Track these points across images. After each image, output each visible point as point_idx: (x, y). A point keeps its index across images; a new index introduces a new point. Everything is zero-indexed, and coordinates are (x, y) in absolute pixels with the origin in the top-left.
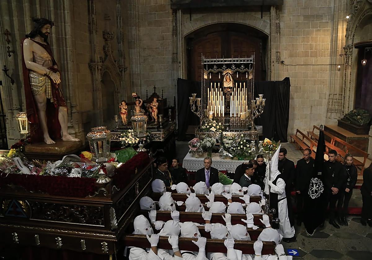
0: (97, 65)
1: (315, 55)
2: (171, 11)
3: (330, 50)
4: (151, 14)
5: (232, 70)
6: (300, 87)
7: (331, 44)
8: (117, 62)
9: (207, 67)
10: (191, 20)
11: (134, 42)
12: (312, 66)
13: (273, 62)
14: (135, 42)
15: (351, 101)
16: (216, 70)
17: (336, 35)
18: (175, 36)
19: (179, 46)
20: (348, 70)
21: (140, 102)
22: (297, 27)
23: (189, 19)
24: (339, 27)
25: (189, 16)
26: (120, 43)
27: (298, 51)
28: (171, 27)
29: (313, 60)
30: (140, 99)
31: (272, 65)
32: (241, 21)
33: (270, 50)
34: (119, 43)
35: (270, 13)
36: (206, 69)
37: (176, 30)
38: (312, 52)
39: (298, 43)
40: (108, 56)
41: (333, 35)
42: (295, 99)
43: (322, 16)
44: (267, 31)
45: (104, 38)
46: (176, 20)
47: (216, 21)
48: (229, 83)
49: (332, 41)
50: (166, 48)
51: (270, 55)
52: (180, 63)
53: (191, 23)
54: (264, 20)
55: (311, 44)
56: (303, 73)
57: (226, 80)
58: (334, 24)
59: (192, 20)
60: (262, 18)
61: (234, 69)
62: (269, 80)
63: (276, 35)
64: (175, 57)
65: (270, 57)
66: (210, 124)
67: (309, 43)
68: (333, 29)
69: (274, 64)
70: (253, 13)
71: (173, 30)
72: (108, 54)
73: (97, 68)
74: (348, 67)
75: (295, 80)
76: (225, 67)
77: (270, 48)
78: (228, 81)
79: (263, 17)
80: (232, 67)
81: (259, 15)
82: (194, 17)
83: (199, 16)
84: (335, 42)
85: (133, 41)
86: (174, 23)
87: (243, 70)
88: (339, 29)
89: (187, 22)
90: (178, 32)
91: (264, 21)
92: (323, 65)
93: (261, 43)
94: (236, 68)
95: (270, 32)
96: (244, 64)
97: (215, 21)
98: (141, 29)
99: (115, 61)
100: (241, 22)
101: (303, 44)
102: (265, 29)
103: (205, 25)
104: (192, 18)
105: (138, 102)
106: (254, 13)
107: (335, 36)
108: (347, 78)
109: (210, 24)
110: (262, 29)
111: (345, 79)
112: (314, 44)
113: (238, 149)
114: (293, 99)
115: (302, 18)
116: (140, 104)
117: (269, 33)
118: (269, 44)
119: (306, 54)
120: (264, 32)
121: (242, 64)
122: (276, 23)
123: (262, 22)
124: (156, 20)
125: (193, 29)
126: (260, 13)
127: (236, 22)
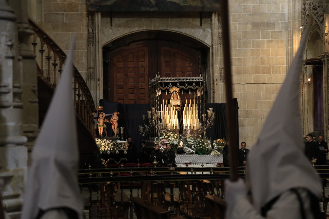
1: (267, 71)
2: (85, 13)
3: (286, 65)
4: (57, 14)
5: (185, 87)
6: (252, 111)
7: (286, 58)
9: (163, 85)
10: (112, 26)
12: (264, 84)
13: (217, 80)
15: (310, 125)
16: (171, 87)
17: (292, 47)
18: (91, 46)
19: (97, 58)
20: (304, 89)
22: (244, 37)
23: (110, 24)
24: (294, 38)
25: (109, 20)
27: (246, 66)
28: (85, 33)
29: (265, 78)
30: (103, 113)
31: (215, 84)
33: (213, 65)
35: (211, 21)
38: (263, 68)
39: (246, 57)
41: (288, 46)
42: (246, 127)
43: (274, 24)
44: (208, 42)
46: (93, 24)
47: (144, 28)
48: (176, 101)
49: (287, 54)
50: (78, 60)
51: (213, 72)
52: (99, 80)
53: (111, 29)
54: (204, 28)
55: (261, 58)
56: (255, 93)
57: (173, 99)
58: (288, 35)
59: (113, 24)
60: (201, 25)
62: (212, 102)
63: (220, 47)
64: (92, 73)
65: (213, 74)
66: (168, 134)
67: (259, 57)
68: (288, 39)
69: (217, 82)
70: (190, 20)
71: (89, 37)
74: (304, 85)
75: (245, 103)
76: (179, 84)
77: (213, 63)
78: (175, 99)
79: (203, 25)
80: (185, 84)
81: (197, 22)
82: (117, 21)
83: (123, 21)
84: (290, 55)
86: (90, 28)
87: (195, 87)
88: (294, 41)
89: (106, 28)
91: (204, 30)
92: (278, 83)
93: (199, 56)
94: (188, 86)
95: (212, 44)
96: (196, 82)
100: (176, 30)
101: (252, 58)
102: (205, 39)
103: (130, 33)
104: (113, 22)
106: (191, 19)
107: (290, 48)
108: (303, 98)
110: (201, 39)
111: (303, 100)
112: (266, 57)
113: (198, 146)
114: (243, 126)
115: (250, 26)
117: (210, 44)
118: (211, 58)
119: (257, 70)
120: (204, 43)
121: (193, 82)
122: (219, 33)
123: (202, 30)
124: (65, 22)
125: (115, 38)
126: (199, 20)
127: (169, 30)
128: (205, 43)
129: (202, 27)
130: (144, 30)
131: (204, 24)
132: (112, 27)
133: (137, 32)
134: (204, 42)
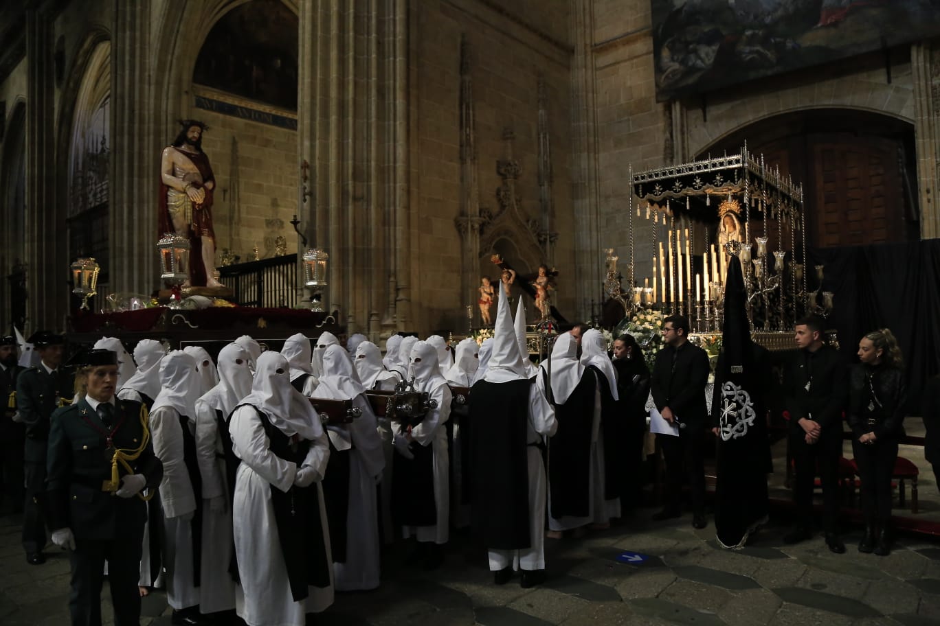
0: (471, 221)
4: (620, 122)
5: (696, 189)
8: (530, 222)
9: (640, 191)
10: (705, 121)
11: (584, 184)
13: (928, 191)
14: (587, 184)
16: (660, 195)
21: (510, 275)
23: (702, 118)
25: (700, 112)
26: (544, 185)
28: (662, 142)
30: (510, 271)
31: (924, 199)
32: (828, 102)
34: (541, 186)
35: (912, 65)
36: (638, 195)
37: (672, 147)
40: (507, 208)
44: (906, 113)
45: (499, 173)
46: (671, 125)
47: (764, 113)
48: (731, 235)
53: (705, 126)
54: (896, 87)
59: (708, 117)
60: (889, 81)
61: (700, 188)
69: (930, 196)
70: (863, 77)
71: (666, 149)
72: (507, 204)
73: (472, 226)
76: (680, 184)
78: (730, 229)
79: (893, 81)
80: (695, 182)
81: (880, 77)
82: (713, 111)
83: (723, 108)
85: (583, 182)
86: (667, 132)
87: (721, 185)
89: (696, 127)
90: (675, 150)
91: (897, 90)
93: (901, 150)
94: (703, 185)
95: (916, 115)
96: (722, 172)
97: (761, 114)
98: (602, 156)
99: (528, 221)
100: (831, 103)
102: (902, 109)
103: (739, 126)
104: (707, 114)
105: (505, 275)
106: (865, 75)
109: (750, 121)
110: (891, 109)
116: (509, 279)
117: (912, 116)
120: (899, 118)
121: (716, 172)
122: (932, 87)
123: (891, 92)
124: (631, 132)
125: (711, 140)
126: (883, 71)
127: (817, 106)
128: (902, 116)
129: (892, 84)
130: (764, 116)
131: (897, 77)
132: (707, 123)
133: (752, 122)
134: (898, 115)
